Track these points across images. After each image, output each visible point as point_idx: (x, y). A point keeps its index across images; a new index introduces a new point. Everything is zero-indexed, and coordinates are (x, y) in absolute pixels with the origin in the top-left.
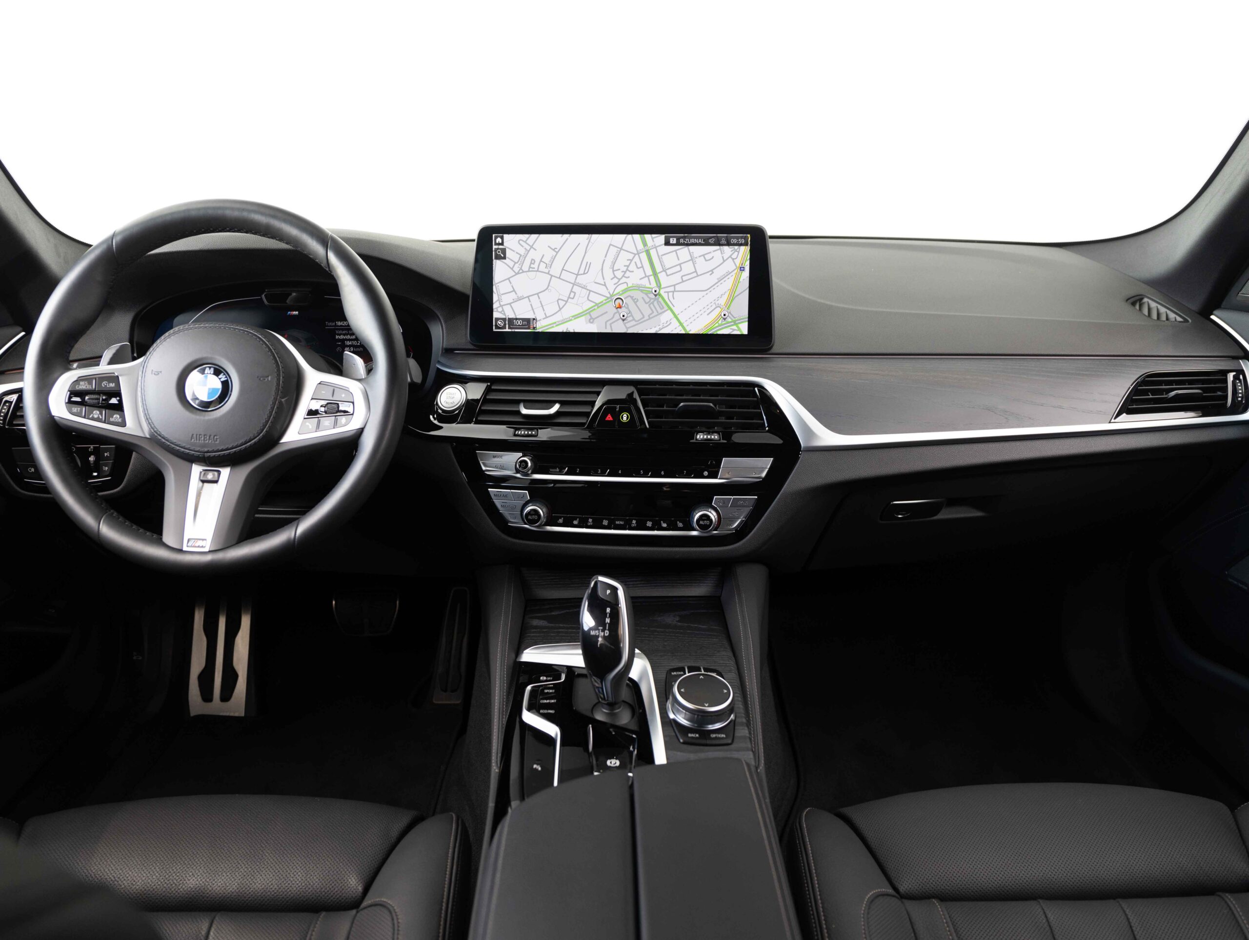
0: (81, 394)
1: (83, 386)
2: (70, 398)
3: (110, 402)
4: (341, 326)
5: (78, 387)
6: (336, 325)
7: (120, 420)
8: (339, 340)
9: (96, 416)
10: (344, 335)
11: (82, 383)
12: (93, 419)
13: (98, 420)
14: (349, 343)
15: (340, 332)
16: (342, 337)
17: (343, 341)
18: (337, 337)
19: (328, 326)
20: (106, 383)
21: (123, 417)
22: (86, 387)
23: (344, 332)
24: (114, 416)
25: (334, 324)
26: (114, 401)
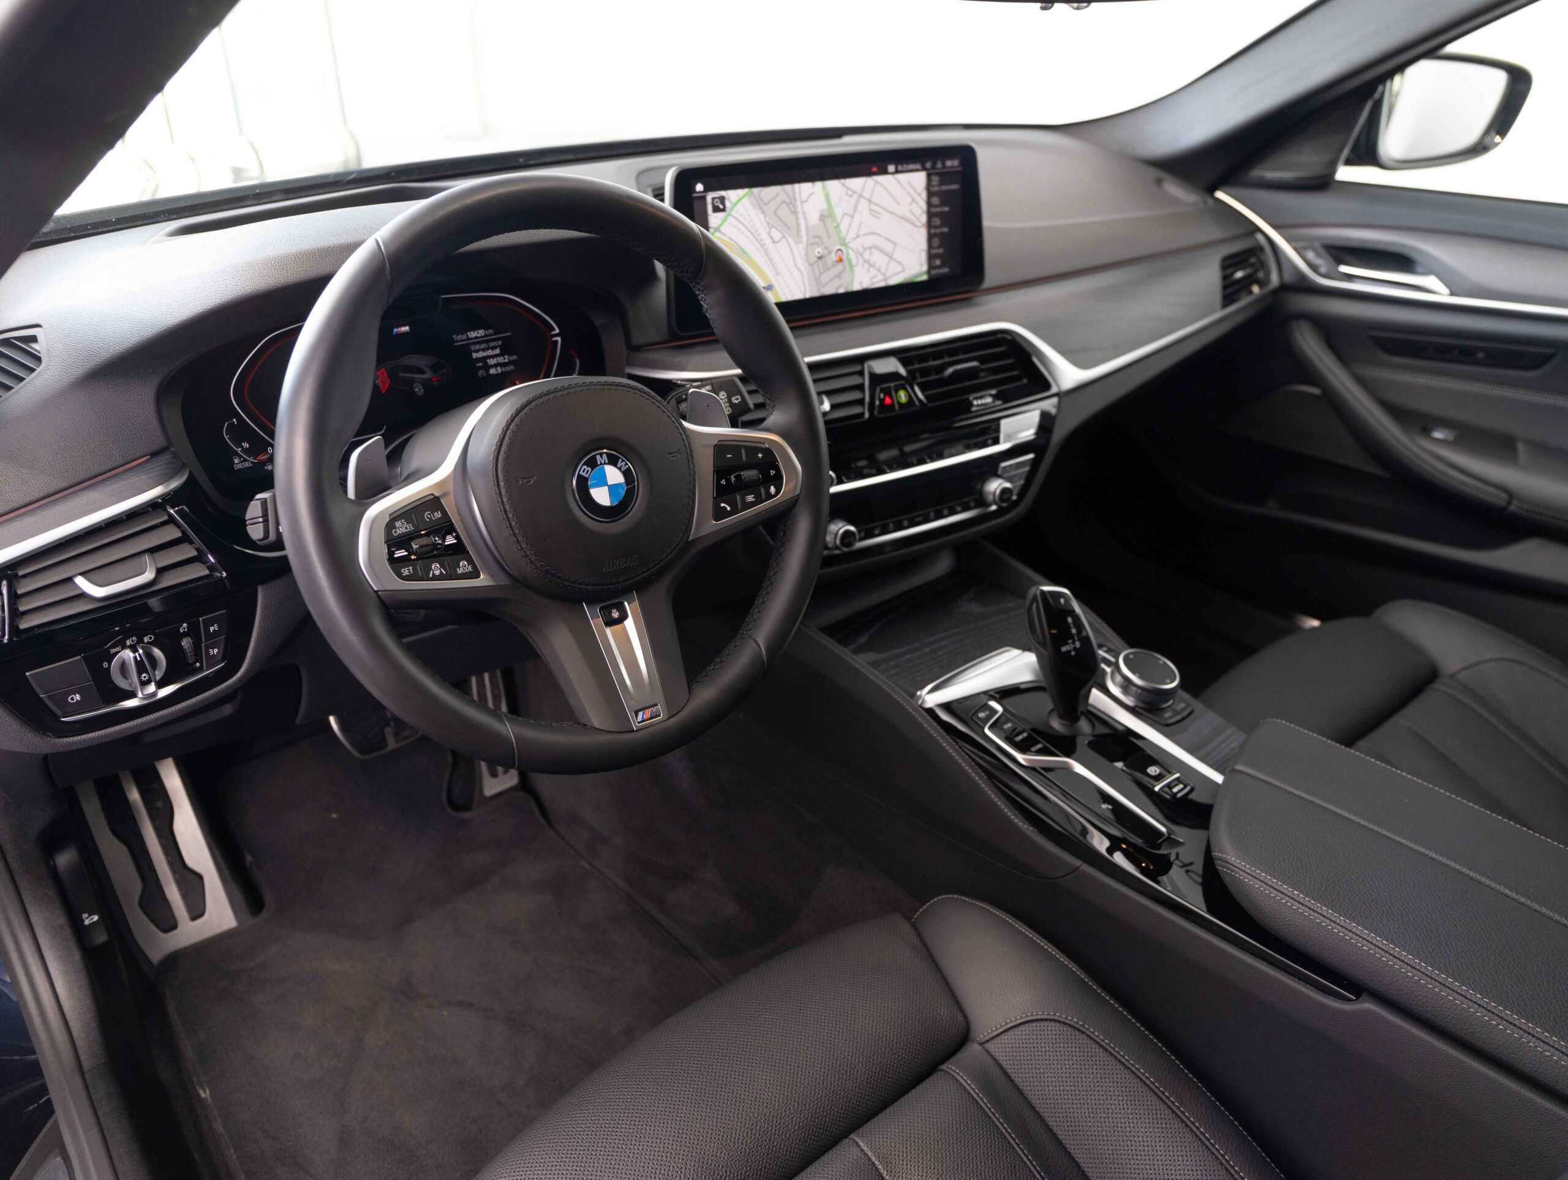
0: (403, 541)
1: (402, 528)
2: (391, 554)
3: (446, 543)
4: (476, 338)
5: (396, 532)
6: (468, 339)
7: (470, 569)
8: (479, 360)
9: (437, 573)
10: (484, 350)
11: (398, 524)
12: (435, 578)
13: (441, 578)
14: (492, 362)
15: (477, 347)
16: (481, 354)
17: (484, 359)
18: (474, 355)
19: (458, 341)
20: (429, 514)
21: (471, 562)
22: (406, 528)
23: (483, 346)
24: (461, 564)
25: (464, 337)
26: (450, 540)
